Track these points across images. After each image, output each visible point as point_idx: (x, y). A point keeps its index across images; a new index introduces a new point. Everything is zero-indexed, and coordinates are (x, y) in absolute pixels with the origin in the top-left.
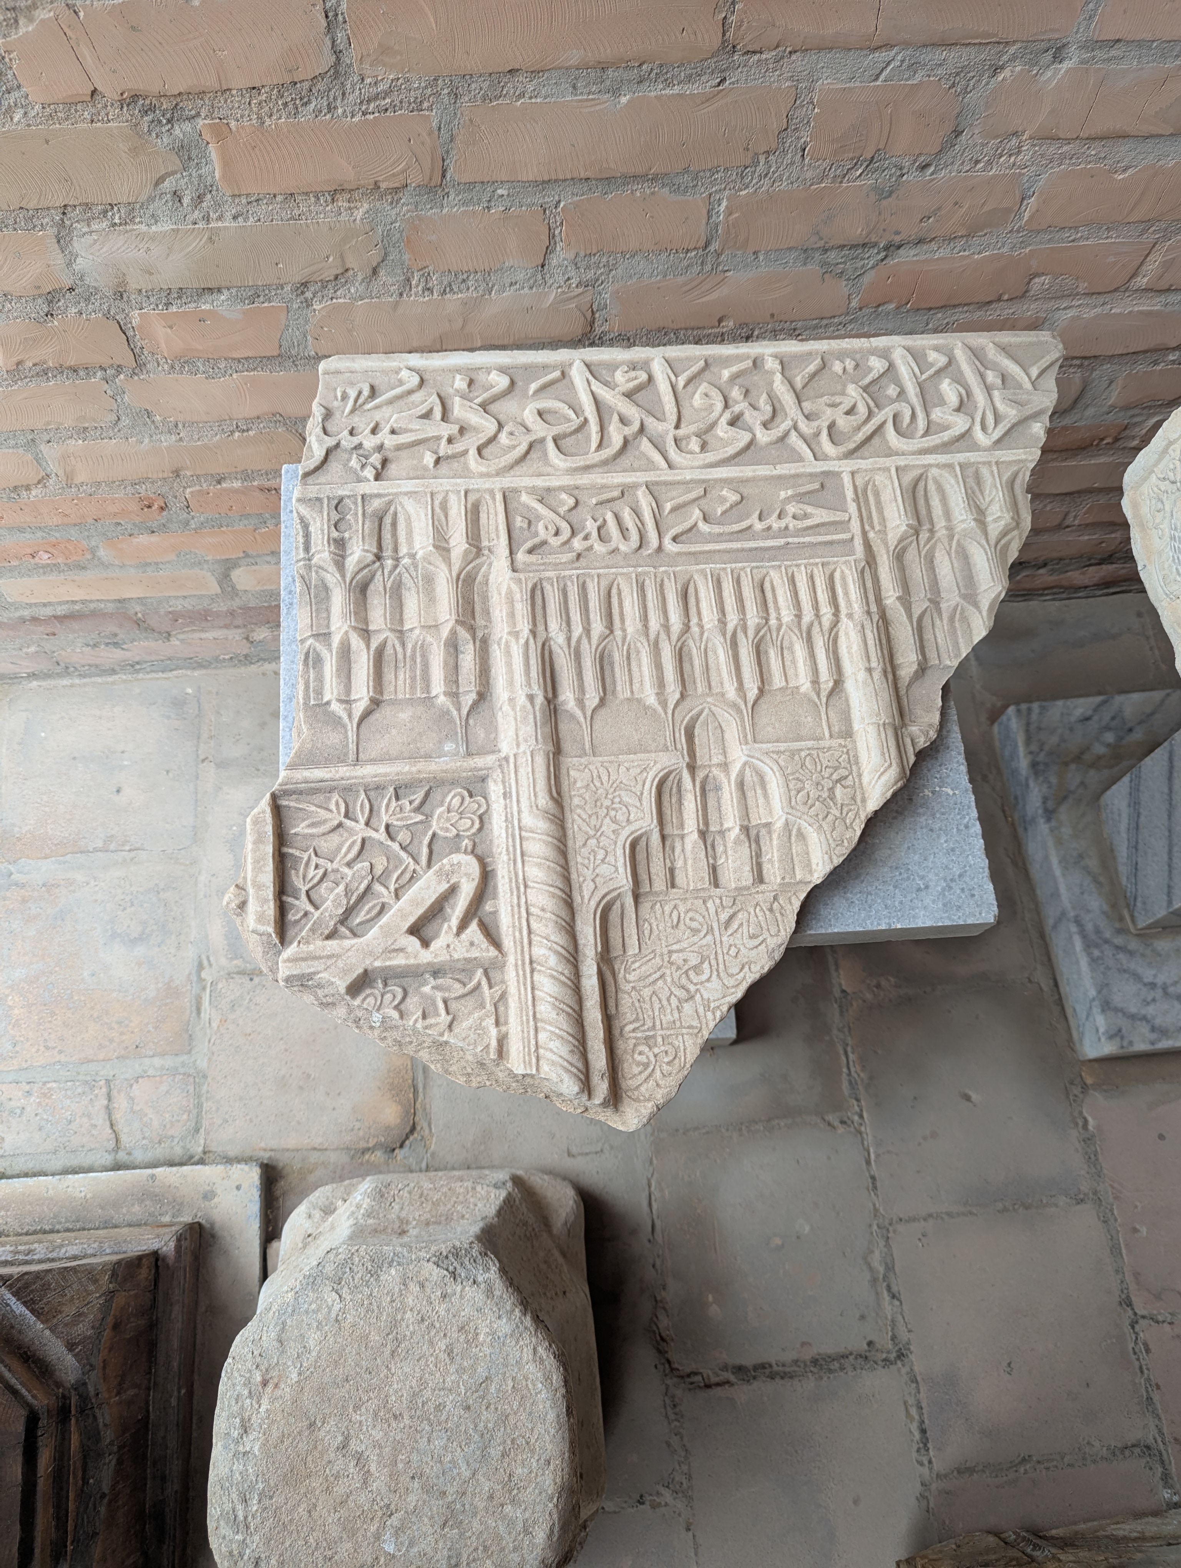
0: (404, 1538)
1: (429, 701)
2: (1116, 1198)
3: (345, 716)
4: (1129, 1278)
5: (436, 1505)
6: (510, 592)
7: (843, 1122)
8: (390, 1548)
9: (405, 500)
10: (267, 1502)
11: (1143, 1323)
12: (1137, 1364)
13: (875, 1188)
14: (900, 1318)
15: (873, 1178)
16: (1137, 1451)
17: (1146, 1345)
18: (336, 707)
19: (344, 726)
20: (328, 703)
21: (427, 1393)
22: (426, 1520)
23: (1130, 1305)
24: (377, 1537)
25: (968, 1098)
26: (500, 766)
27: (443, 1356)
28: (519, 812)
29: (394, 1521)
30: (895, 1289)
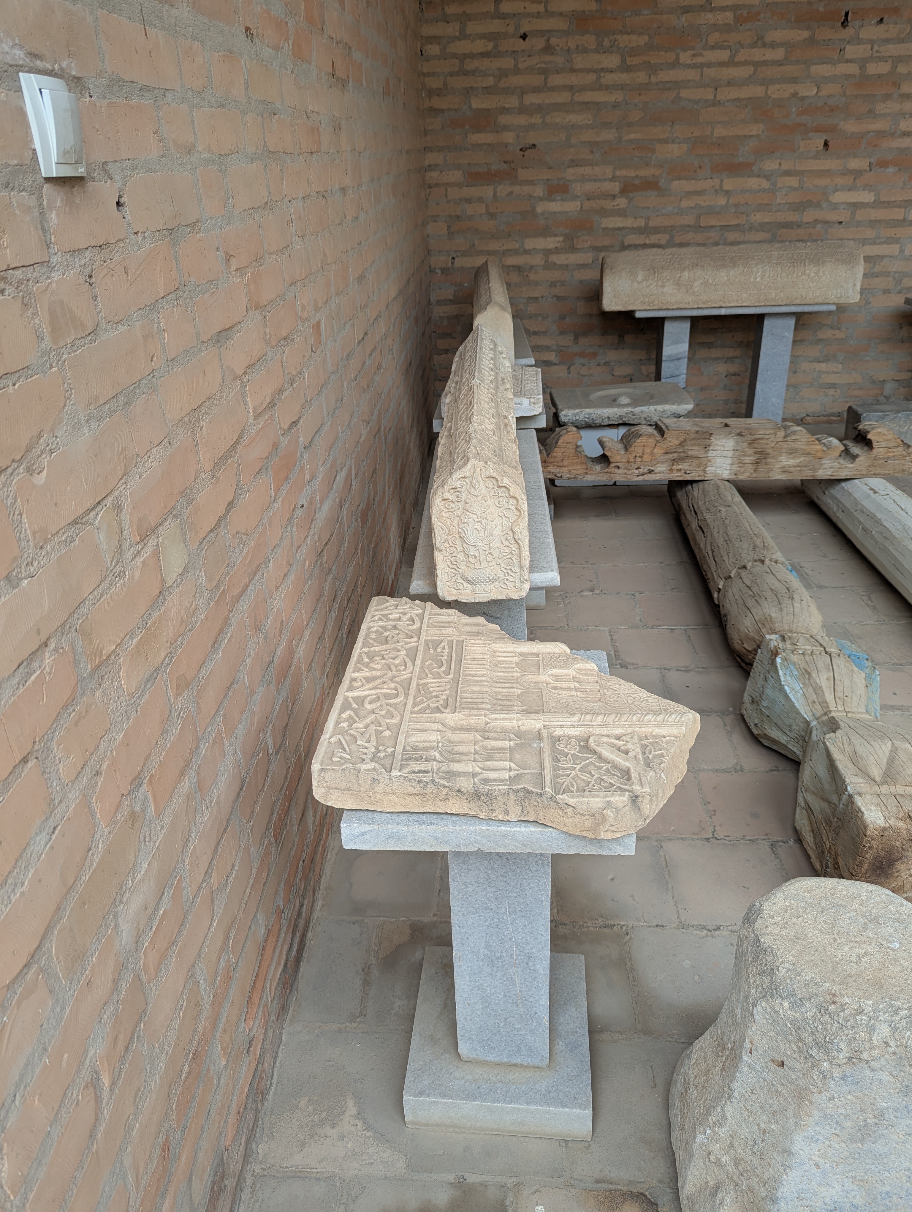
0: (891, 939)
1: (512, 750)
2: (659, 834)
3: (517, 772)
4: (696, 837)
5: (871, 925)
6: (465, 715)
7: (627, 934)
8: (897, 945)
9: (408, 740)
10: (894, 998)
11: (716, 835)
12: (735, 842)
13: (662, 926)
14: (730, 928)
15: (657, 926)
16: (774, 849)
17: (726, 836)
18: (512, 774)
19: (522, 774)
20: (510, 777)
21: (820, 927)
22: (879, 930)
23: (708, 839)
24: (894, 950)
25: (612, 879)
26: (548, 729)
27: (800, 919)
28: (571, 721)
29: (884, 943)
30: (715, 927)
